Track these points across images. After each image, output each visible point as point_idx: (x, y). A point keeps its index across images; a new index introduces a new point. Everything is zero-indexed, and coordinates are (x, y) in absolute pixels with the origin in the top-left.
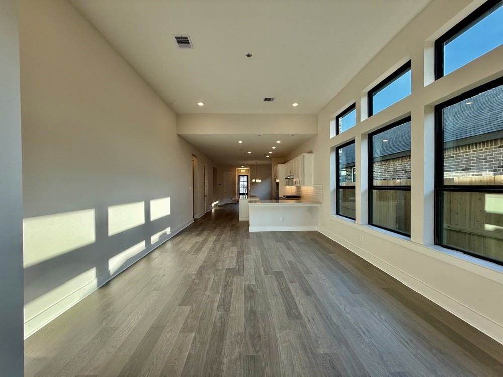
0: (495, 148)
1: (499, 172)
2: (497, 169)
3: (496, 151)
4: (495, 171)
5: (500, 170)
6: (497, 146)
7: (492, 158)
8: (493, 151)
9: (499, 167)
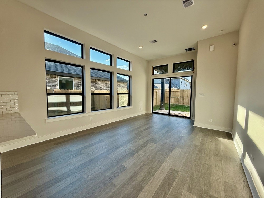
0: (50, 77)
1: (52, 87)
2: (52, 86)
3: (51, 79)
4: (51, 87)
5: (53, 87)
6: (51, 77)
7: (50, 81)
8: (50, 79)
9: (52, 85)
